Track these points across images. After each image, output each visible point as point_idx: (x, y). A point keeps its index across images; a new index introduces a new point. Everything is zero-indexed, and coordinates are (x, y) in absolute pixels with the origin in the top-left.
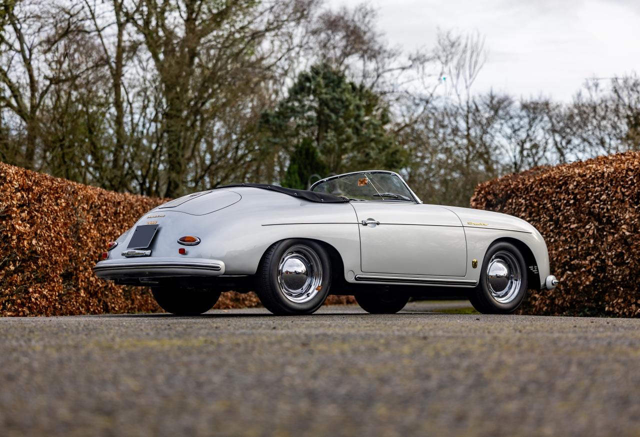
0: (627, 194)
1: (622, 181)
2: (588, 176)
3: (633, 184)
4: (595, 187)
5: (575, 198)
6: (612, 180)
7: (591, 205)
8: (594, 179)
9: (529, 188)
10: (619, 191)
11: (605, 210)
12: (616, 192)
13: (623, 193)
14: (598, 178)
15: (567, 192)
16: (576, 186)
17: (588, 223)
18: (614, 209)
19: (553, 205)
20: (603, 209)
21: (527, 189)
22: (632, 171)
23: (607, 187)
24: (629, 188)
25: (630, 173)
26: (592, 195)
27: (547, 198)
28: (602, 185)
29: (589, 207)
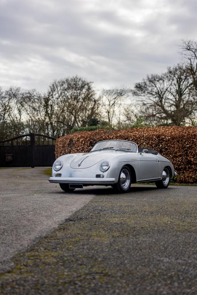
0: (154, 143)
2: (137, 136)
3: (155, 140)
4: (140, 140)
6: (147, 138)
7: (140, 146)
8: (140, 137)
10: (150, 142)
12: (149, 142)
13: (152, 143)
22: (154, 135)
23: (145, 140)
24: (154, 141)
25: (154, 136)
26: (140, 142)
28: (143, 139)
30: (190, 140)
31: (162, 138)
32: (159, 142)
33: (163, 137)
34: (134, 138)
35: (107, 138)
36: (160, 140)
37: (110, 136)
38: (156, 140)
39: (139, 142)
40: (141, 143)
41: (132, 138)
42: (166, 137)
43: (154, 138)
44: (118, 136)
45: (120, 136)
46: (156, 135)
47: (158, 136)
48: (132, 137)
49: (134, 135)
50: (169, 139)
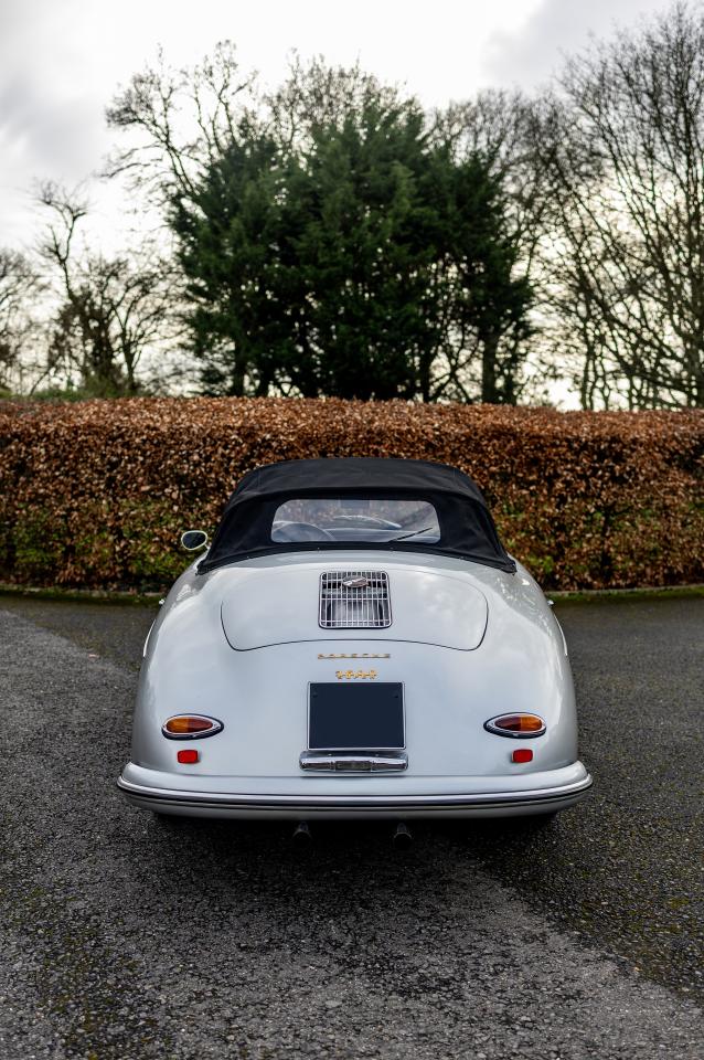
0: (232, 455)
1: (219, 440)
3: (238, 444)
5: (143, 454)
8: (173, 434)
9: (52, 437)
11: (198, 472)
12: (216, 451)
14: (181, 434)
15: (127, 445)
16: (144, 442)
17: (167, 486)
18: (210, 472)
19: (102, 460)
20: (194, 471)
21: (45, 435)
22: (232, 429)
24: (233, 449)
25: (229, 431)
27: (91, 451)
28: (189, 442)
29: (171, 468)
30: (363, 450)
31: (264, 440)
32: (252, 454)
33: (268, 436)
34: (148, 436)
35: (33, 431)
36: (253, 446)
37: (43, 426)
38: (240, 445)
39: (173, 452)
40: (181, 456)
41: (145, 437)
42: (276, 436)
43: (234, 439)
44: (79, 428)
45: (89, 426)
46: (239, 429)
47: (248, 434)
48: (142, 434)
49: (148, 427)
50: (289, 443)
